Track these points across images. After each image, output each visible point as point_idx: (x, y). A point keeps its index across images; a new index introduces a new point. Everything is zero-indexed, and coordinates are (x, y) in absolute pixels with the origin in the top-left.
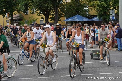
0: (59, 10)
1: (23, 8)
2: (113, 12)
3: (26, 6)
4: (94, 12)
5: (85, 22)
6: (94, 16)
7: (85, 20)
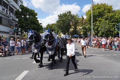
1: (57, 32)
2: (89, 33)
3: (58, 31)
4: (82, 33)
5: (78, 37)
6: (82, 35)
7: (78, 36)
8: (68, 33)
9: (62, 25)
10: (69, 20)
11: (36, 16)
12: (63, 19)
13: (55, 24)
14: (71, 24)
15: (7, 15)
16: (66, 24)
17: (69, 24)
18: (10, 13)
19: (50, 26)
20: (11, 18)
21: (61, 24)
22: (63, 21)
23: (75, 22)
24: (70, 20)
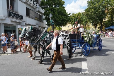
0: (103, 24)
3: (86, 22)
8: (101, 24)
9: (93, 14)
10: (103, 6)
11: (63, 6)
12: (95, 6)
13: (82, 13)
14: (106, 11)
15: (34, 7)
16: (99, 12)
17: (103, 12)
18: (36, 5)
19: (75, 16)
20: (37, 10)
21: (91, 13)
22: (95, 8)
23: (112, 8)
24: (105, 7)
